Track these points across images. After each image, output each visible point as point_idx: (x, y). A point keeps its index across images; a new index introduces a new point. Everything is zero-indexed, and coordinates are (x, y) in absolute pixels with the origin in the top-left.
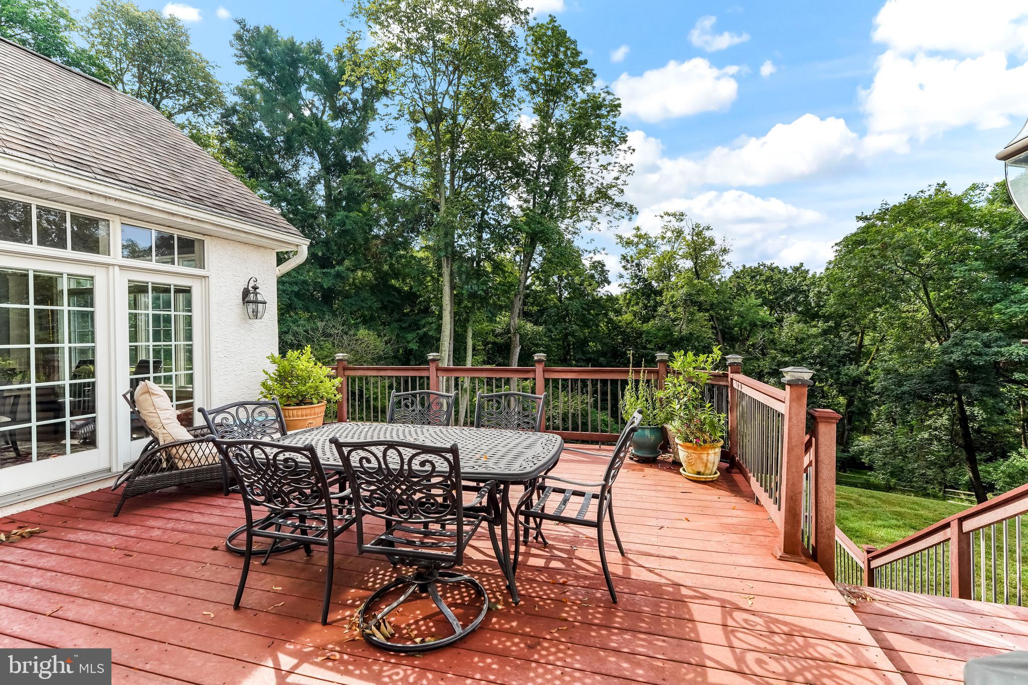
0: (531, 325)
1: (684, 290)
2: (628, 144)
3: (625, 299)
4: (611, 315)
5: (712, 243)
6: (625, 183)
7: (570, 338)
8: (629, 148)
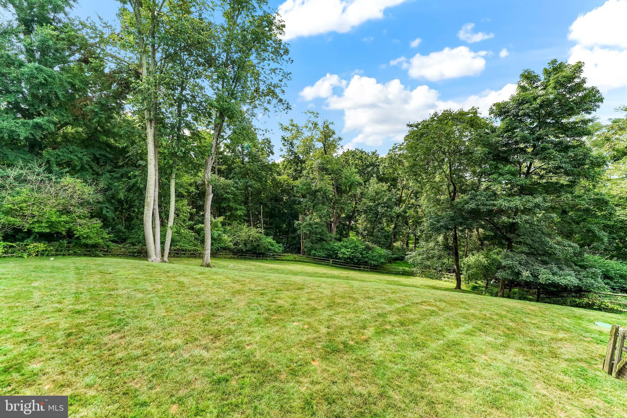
0: (223, 179)
1: (319, 161)
2: (289, 56)
3: (283, 165)
4: (275, 175)
5: (334, 133)
6: (286, 85)
7: (249, 188)
8: (289, 59)
